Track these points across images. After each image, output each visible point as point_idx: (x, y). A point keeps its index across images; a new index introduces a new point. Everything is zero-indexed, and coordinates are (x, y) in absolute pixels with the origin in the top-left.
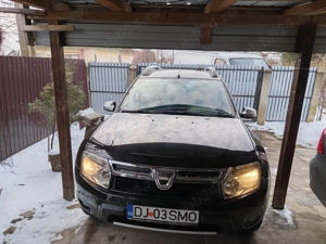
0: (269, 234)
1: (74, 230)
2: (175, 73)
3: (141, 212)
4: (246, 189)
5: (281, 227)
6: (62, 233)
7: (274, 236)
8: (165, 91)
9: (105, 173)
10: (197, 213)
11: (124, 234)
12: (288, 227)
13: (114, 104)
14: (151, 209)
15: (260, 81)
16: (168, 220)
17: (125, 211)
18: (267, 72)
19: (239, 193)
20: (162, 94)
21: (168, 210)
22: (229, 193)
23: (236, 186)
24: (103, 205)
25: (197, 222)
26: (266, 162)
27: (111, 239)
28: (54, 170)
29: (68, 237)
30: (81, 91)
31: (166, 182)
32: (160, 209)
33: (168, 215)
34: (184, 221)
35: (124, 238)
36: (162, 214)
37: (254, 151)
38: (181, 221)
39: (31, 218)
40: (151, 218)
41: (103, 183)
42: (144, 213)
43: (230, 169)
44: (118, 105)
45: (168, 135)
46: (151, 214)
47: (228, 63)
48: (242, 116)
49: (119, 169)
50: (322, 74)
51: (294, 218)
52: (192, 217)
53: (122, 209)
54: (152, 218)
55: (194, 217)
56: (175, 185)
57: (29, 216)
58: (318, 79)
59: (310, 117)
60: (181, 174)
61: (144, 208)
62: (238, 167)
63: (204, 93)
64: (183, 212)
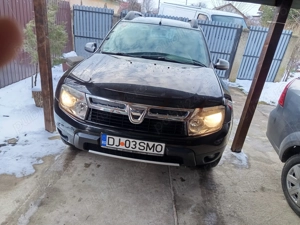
0: (225, 171)
1: (54, 156)
2: (157, 20)
3: (114, 141)
4: (209, 128)
5: (236, 166)
6: (43, 159)
7: (229, 173)
8: (146, 39)
9: (82, 106)
10: (164, 145)
11: (99, 162)
12: (242, 167)
13: (95, 45)
14: (123, 140)
15: (237, 39)
16: (137, 149)
17: (99, 140)
18: (245, 31)
19: (203, 132)
20: (143, 42)
21: (138, 141)
22: (193, 131)
23: (201, 125)
24: (80, 134)
25: (162, 153)
26: (231, 109)
27: (87, 166)
28: (37, 105)
29: (48, 162)
30: (64, 32)
31: (138, 117)
32: (131, 140)
33: (138, 146)
34: (151, 151)
35: (99, 166)
36: (132, 144)
37: (221, 98)
38: (148, 151)
39: (14, 144)
40: (122, 147)
41: (81, 115)
42: (117, 143)
43: (197, 110)
44: (98, 46)
45: (147, 80)
46: (123, 144)
47: (210, 19)
48: (216, 67)
49: (96, 103)
50: (296, 37)
51: (248, 159)
52: (159, 148)
53: (96, 138)
54: (124, 147)
55: (160, 148)
56: (146, 120)
57: (13, 142)
58: (291, 43)
59: (277, 78)
60: (152, 111)
61: (117, 139)
62: (204, 109)
63: (184, 44)
64: (151, 144)
